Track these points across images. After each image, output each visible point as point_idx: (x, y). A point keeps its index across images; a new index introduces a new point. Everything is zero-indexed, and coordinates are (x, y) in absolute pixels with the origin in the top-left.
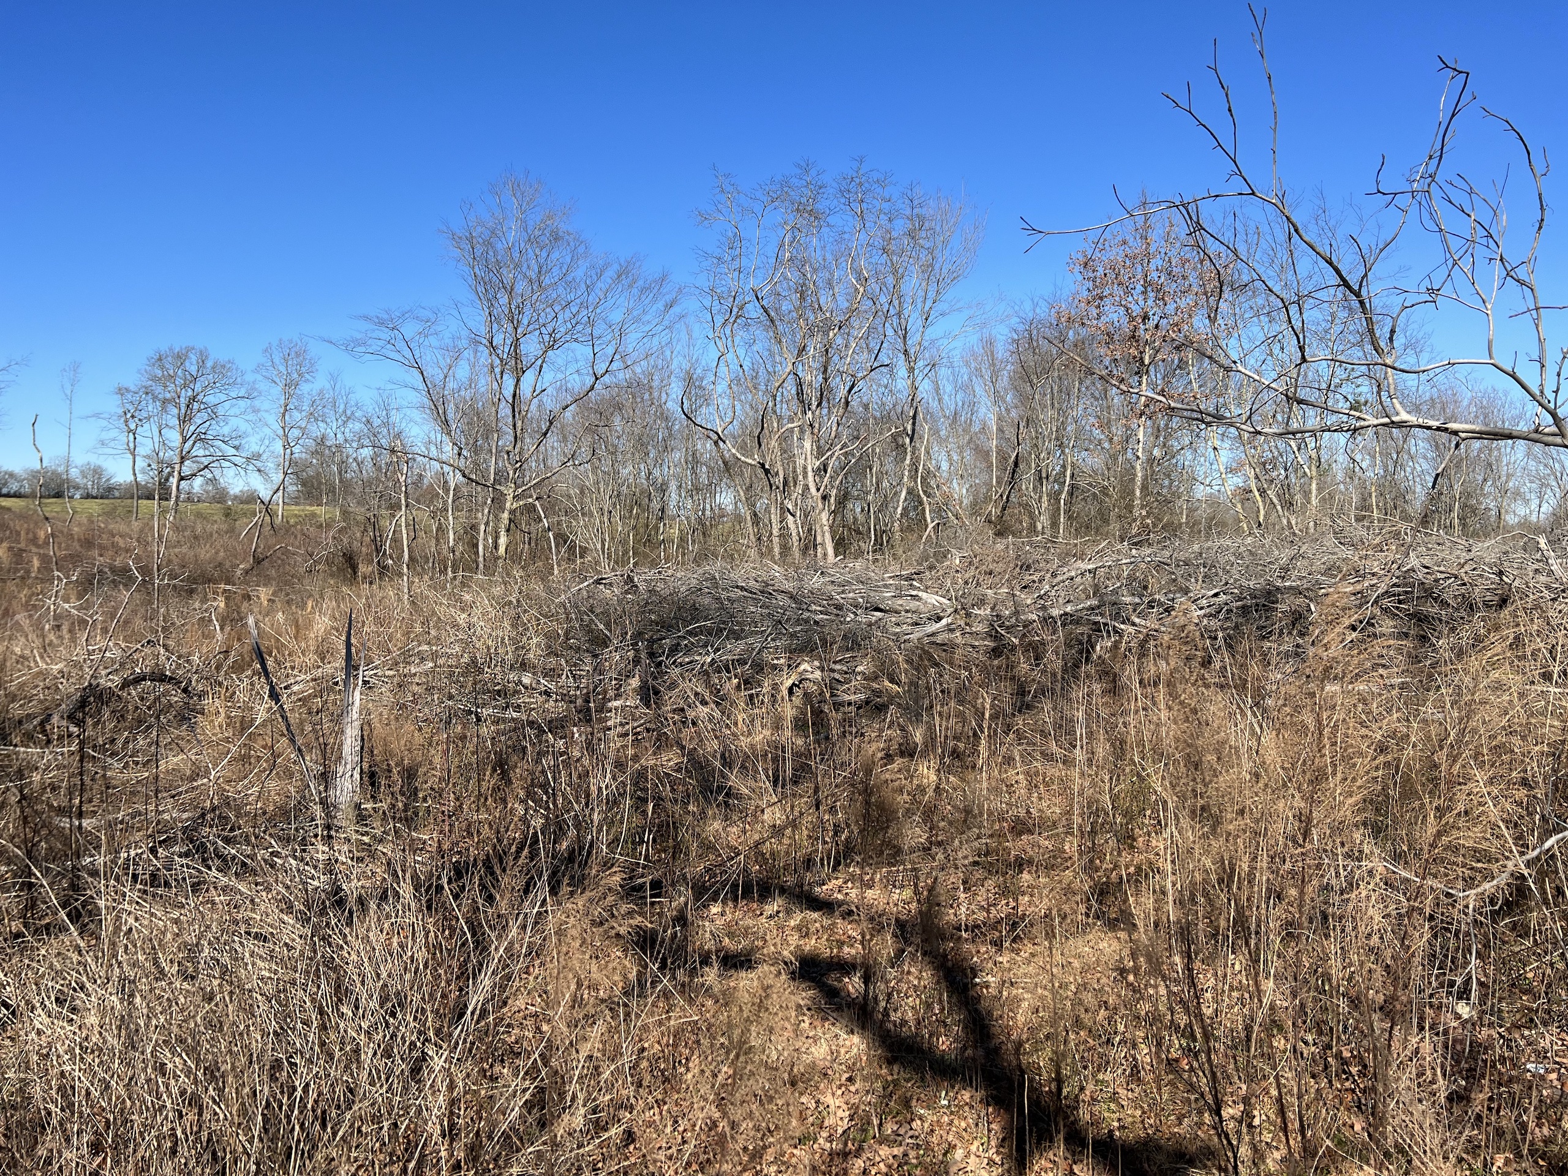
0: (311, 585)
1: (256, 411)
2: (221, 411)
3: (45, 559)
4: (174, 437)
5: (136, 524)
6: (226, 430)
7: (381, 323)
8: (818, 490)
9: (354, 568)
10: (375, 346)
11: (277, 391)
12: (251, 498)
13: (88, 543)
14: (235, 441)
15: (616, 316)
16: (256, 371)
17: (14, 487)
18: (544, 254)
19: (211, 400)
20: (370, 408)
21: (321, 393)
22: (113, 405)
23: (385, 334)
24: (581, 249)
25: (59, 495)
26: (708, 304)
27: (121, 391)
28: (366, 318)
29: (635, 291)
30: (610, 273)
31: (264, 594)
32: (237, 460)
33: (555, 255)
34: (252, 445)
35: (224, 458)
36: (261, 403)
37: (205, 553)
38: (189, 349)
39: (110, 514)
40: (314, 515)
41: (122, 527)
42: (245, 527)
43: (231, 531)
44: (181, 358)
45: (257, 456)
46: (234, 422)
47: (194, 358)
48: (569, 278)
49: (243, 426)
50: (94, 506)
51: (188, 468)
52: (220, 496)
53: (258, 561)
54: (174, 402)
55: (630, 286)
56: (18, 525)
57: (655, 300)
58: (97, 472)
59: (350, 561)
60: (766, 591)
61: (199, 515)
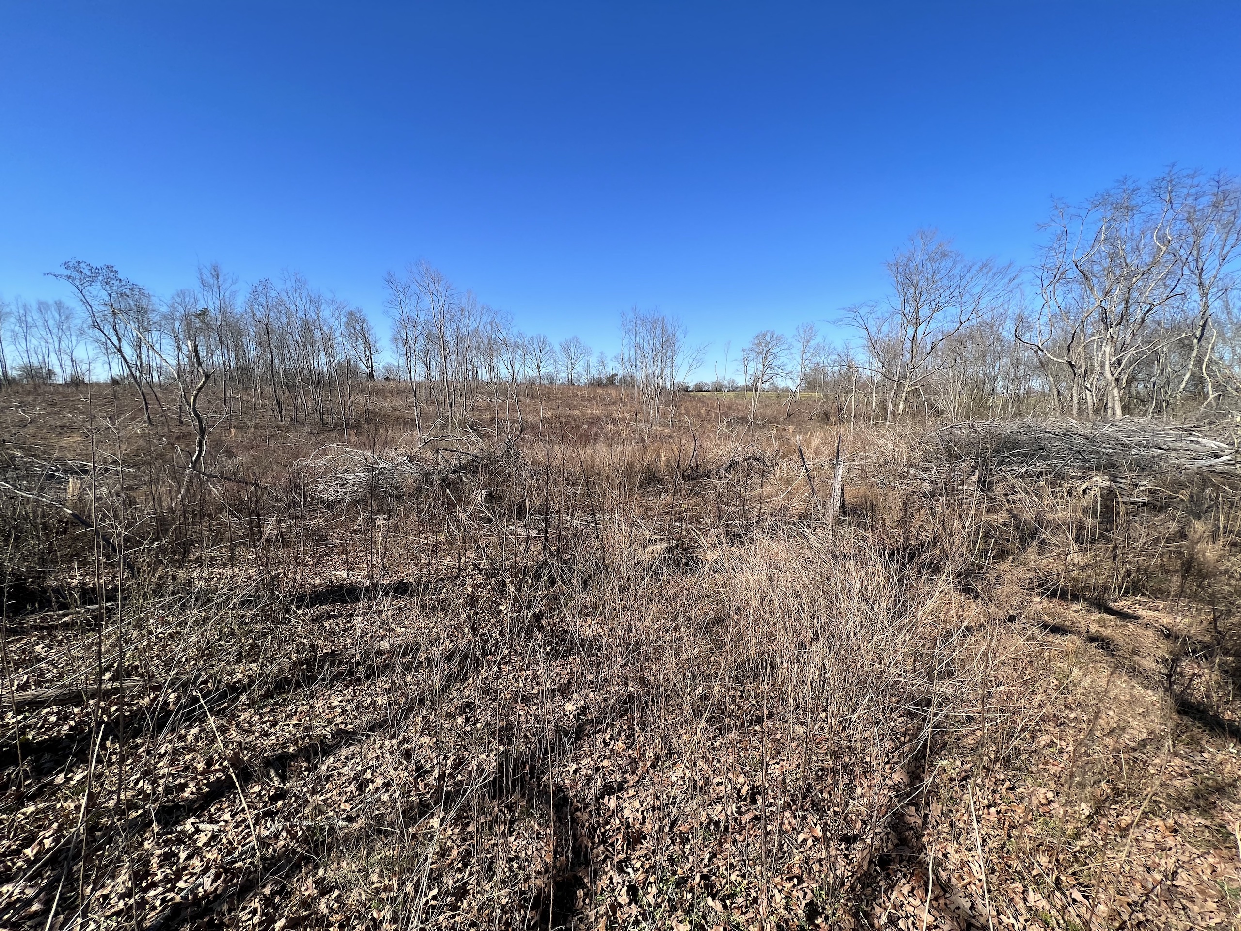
0: (810, 426)
1: (791, 354)
2: (778, 355)
3: (716, 414)
4: (760, 366)
5: (745, 401)
6: (779, 363)
7: (851, 310)
8: (1113, 375)
9: (828, 419)
10: (847, 321)
11: (800, 345)
12: (787, 390)
13: (730, 408)
14: (782, 367)
15: (977, 290)
16: (793, 337)
17: (707, 388)
18: (937, 265)
19: (774, 351)
20: (840, 349)
21: (818, 344)
22: (740, 355)
23: (852, 315)
24: (959, 259)
25: (720, 391)
26: (1039, 274)
27: (743, 350)
28: (844, 309)
29: (990, 275)
30: (976, 267)
31: (791, 428)
32: (783, 375)
33: (943, 264)
34: (789, 368)
35: (778, 374)
36: (794, 351)
37: (769, 412)
38: (768, 331)
39: (736, 397)
40: (811, 396)
41: (741, 402)
42: (784, 401)
43: (779, 403)
44: (764, 335)
45: (791, 373)
46: (782, 359)
47: (769, 335)
48: (950, 274)
49: (786, 361)
50: (732, 394)
51: (765, 378)
52: (776, 389)
53: (789, 415)
54: (762, 353)
55: (988, 273)
56: (709, 402)
57: (1003, 277)
58: (733, 381)
59: (827, 415)
60: (1066, 434)
61: (767, 397)
